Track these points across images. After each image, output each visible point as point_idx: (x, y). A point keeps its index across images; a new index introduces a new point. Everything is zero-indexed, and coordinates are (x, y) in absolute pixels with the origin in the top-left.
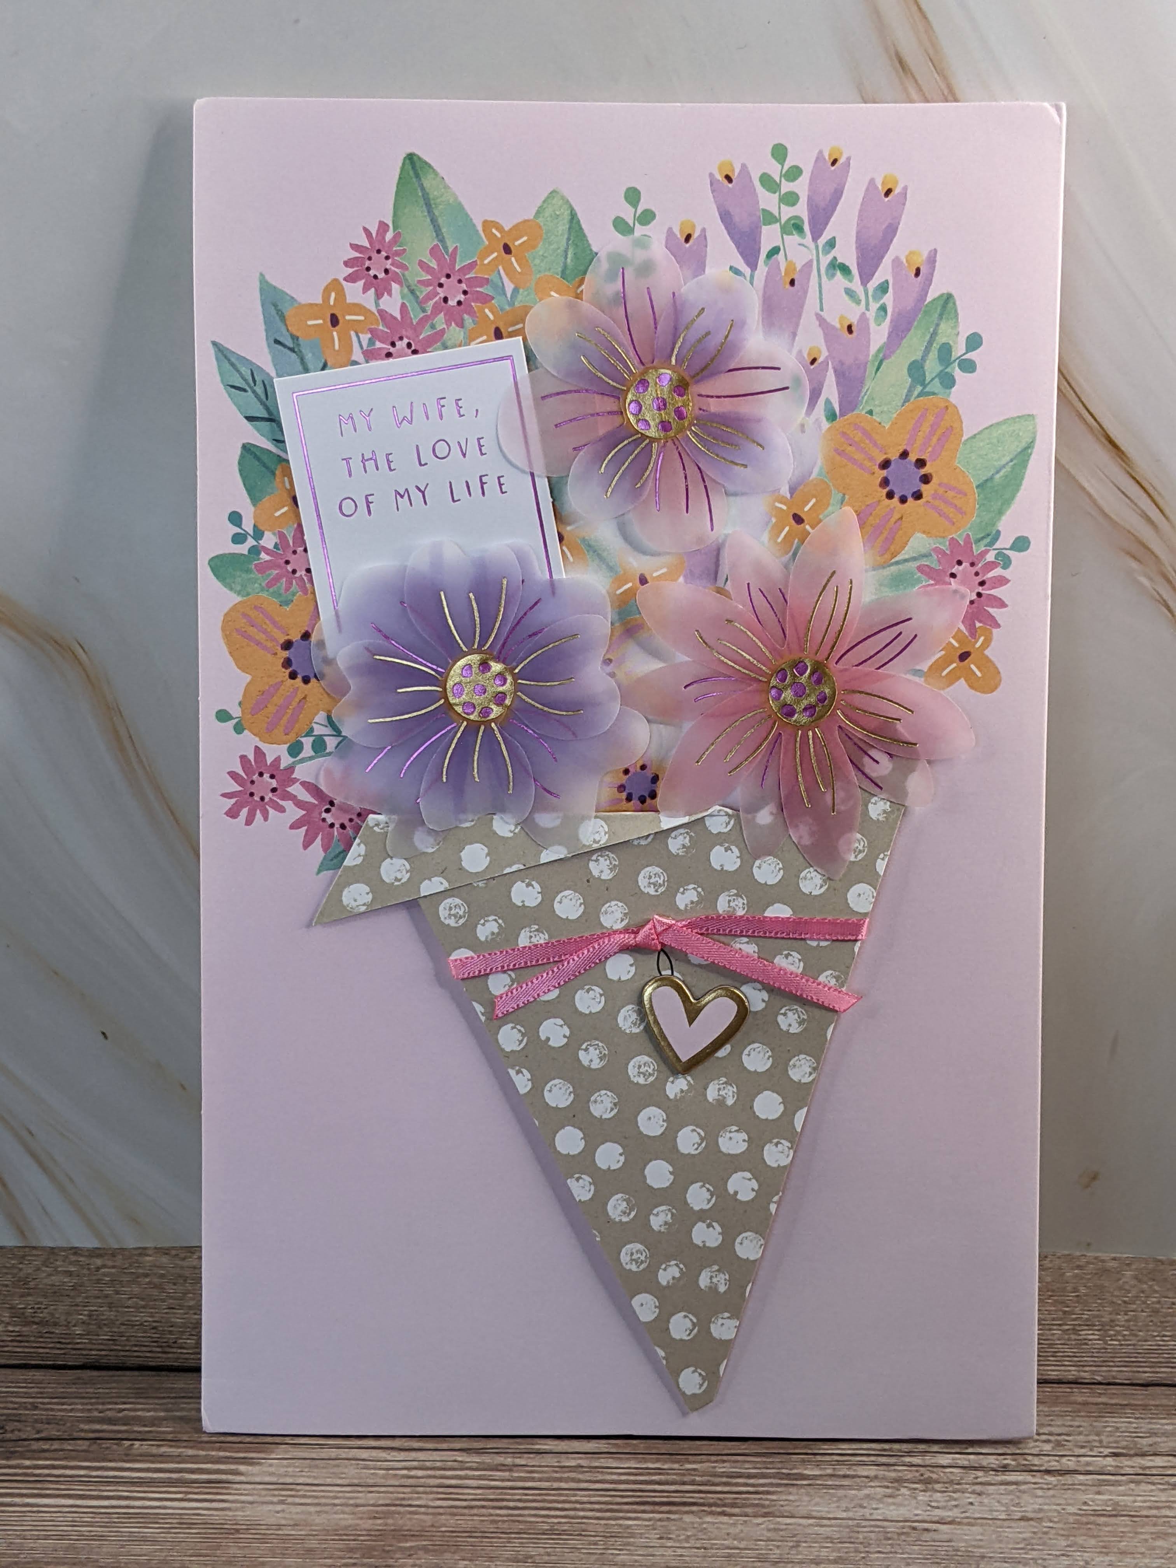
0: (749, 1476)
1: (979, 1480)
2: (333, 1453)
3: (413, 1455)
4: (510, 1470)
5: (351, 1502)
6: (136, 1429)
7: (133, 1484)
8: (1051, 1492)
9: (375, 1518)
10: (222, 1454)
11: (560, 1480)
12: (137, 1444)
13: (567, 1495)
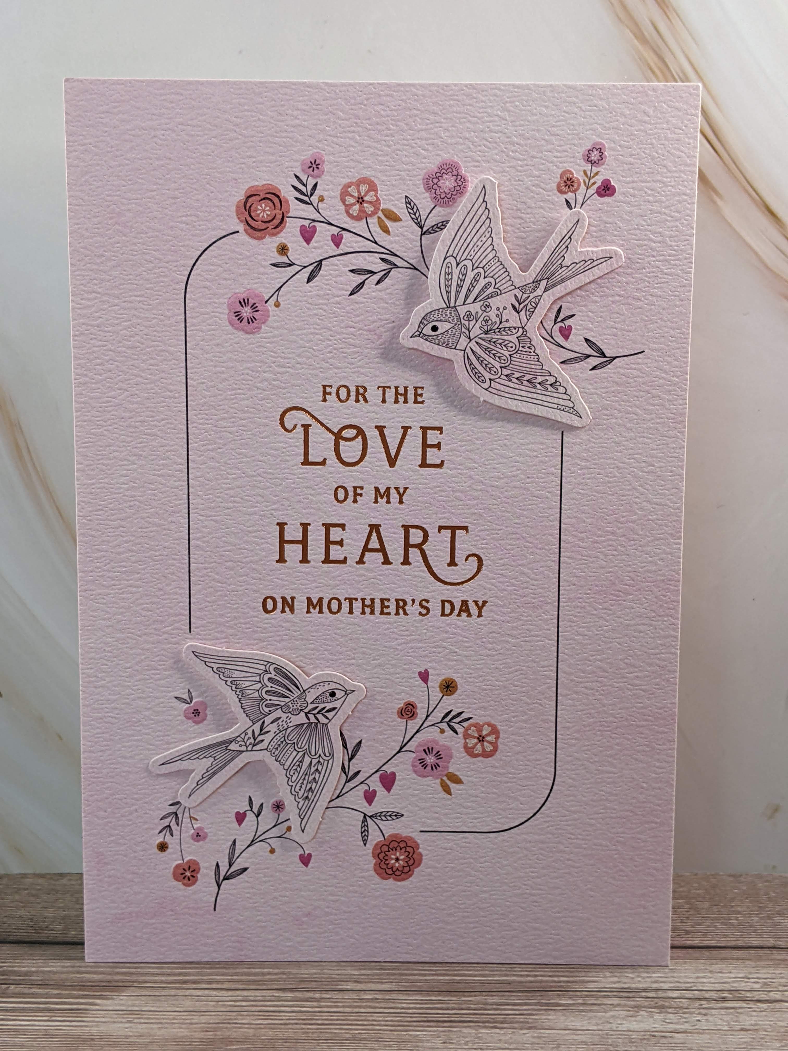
0: (515, 1005)
1: (704, 1006)
2: (173, 992)
3: (238, 993)
4: (318, 1001)
5: (187, 1021)
6: (12, 978)
7: (7, 1011)
8: (764, 1013)
9: (207, 1031)
10: (81, 993)
11: (360, 1007)
12: (12, 987)
13: (366, 1016)
